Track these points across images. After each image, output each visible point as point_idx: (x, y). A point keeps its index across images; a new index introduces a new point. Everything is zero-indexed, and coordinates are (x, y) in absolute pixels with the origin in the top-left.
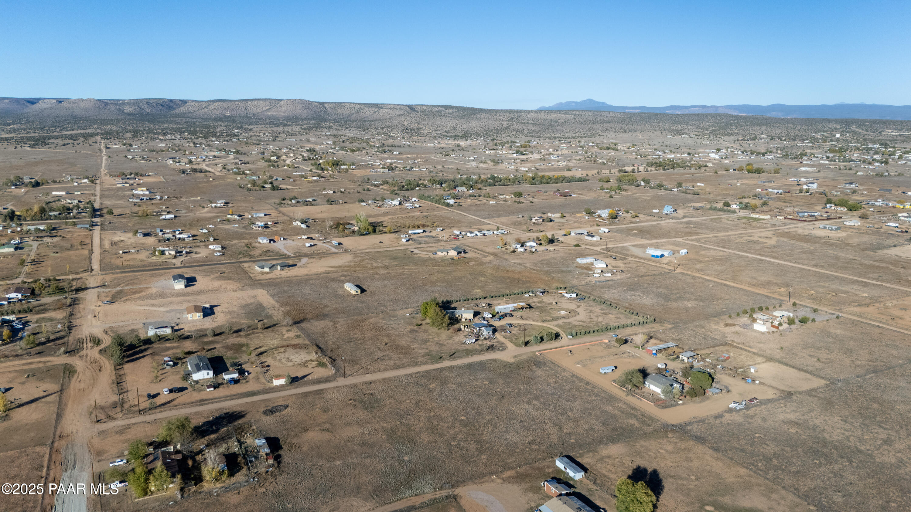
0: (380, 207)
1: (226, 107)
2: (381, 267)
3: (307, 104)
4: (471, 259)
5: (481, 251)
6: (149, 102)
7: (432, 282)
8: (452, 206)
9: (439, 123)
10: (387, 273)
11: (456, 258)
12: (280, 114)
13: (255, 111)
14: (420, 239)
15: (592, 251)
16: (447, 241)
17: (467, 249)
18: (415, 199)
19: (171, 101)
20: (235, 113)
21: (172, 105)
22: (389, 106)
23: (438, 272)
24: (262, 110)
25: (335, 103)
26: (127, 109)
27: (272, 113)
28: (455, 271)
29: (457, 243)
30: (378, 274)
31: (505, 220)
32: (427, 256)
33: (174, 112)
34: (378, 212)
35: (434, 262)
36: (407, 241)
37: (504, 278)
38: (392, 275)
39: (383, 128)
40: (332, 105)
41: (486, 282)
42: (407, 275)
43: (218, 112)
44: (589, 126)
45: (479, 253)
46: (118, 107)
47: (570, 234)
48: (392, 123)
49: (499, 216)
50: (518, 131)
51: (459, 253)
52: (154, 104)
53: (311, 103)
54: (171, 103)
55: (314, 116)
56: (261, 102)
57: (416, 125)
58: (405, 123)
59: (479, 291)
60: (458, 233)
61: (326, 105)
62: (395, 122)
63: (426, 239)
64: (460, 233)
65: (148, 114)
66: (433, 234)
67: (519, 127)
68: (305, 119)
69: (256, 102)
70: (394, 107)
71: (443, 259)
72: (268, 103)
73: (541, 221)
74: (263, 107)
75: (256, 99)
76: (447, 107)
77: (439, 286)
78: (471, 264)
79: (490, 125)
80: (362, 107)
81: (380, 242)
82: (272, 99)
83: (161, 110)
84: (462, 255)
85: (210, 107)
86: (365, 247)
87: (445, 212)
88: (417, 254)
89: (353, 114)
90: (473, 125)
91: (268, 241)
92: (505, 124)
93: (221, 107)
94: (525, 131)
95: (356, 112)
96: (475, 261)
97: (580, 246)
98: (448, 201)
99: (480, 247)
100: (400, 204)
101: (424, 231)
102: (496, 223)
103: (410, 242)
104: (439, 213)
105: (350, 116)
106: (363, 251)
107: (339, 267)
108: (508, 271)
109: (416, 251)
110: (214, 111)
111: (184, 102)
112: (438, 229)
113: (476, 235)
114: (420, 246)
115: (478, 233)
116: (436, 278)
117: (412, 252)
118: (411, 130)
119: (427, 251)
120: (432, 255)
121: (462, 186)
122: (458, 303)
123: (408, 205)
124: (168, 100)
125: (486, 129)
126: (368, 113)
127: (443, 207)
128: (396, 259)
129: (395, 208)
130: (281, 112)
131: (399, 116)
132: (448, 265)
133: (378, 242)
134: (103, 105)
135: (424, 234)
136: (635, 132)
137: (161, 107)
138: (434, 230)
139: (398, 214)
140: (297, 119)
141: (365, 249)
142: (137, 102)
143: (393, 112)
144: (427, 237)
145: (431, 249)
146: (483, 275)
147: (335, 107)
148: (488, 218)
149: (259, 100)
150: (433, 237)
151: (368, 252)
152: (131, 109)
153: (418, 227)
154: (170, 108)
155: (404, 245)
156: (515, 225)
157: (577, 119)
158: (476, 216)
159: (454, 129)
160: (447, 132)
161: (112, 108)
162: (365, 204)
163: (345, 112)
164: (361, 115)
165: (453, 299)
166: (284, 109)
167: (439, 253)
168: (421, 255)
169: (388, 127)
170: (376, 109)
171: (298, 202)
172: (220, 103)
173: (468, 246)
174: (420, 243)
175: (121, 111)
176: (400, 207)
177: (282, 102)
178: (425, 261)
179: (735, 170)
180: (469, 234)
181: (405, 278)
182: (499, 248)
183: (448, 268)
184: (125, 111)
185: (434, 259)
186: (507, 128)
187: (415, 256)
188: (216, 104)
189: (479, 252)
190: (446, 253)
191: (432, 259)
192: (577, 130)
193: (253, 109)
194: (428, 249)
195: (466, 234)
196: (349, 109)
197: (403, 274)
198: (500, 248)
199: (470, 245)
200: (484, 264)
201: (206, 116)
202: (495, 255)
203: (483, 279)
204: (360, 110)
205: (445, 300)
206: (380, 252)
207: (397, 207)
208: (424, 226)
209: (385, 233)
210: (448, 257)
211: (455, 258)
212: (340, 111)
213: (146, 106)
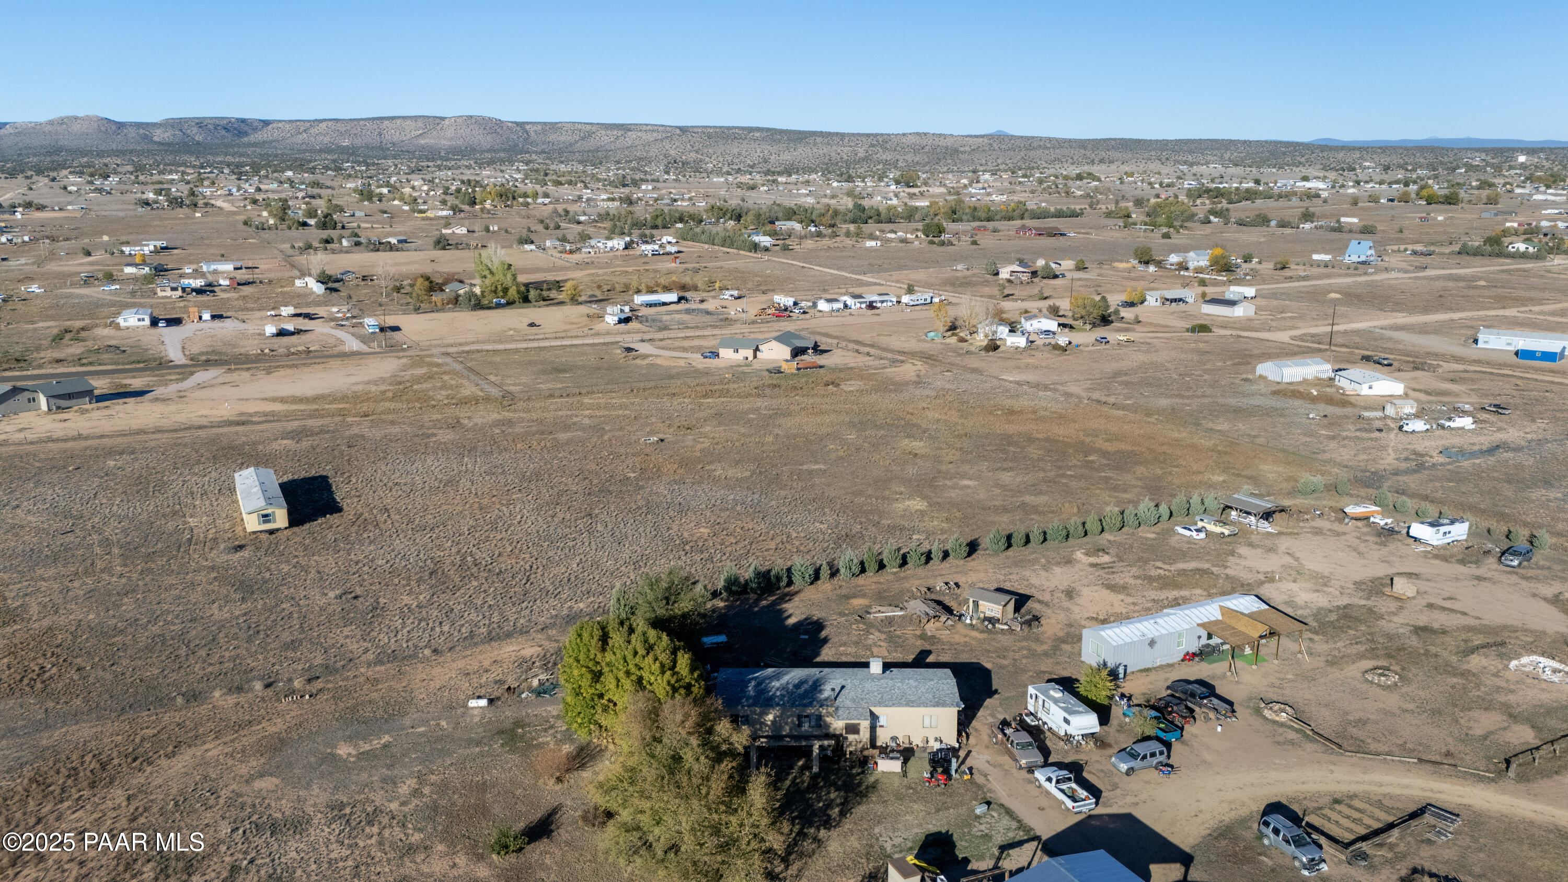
0: (571, 252)
1: (343, 130)
2: (487, 399)
3: (493, 126)
4: (848, 372)
5: (872, 346)
6: (200, 123)
7: (686, 463)
8: (767, 249)
9: (736, 151)
10: (498, 423)
11: (790, 367)
12: (444, 142)
13: (396, 137)
14: (665, 318)
15: (1268, 344)
16: (753, 322)
17: (824, 343)
18: (670, 239)
19: (243, 121)
20: (358, 142)
21: (244, 127)
22: (644, 128)
23: (720, 417)
24: (408, 137)
25: (545, 123)
26: (159, 135)
27: (427, 141)
28: (787, 414)
29: (787, 326)
30: (456, 425)
31: (919, 275)
32: (682, 363)
33: (245, 139)
34: (560, 263)
35: (704, 380)
36: (620, 321)
37: (1008, 439)
38: (518, 429)
39: (631, 161)
40: (539, 127)
41: (938, 460)
42: (583, 429)
43: (327, 140)
44: (1022, 154)
45: (868, 354)
46: (141, 131)
47: (1142, 302)
48: (647, 152)
49: (900, 268)
50: (886, 163)
51: (798, 352)
52: (211, 127)
53: (499, 123)
54: (242, 125)
55: (506, 146)
56: (409, 122)
57: (693, 155)
58: (672, 152)
59: (917, 504)
60: (789, 301)
61: (528, 127)
62: (654, 152)
63: (686, 317)
64: (795, 304)
65: (198, 143)
66: (710, 305)
67: (888, 156)
68: (488, 151)
69: (398, 122)
70: (653, 128)
71: (738, 373)
72: (420, 124)
73: (1025, 278)
74: (411, 132)
75: (399, 117)
76: (751, 130)
77: (716, 480)
78: (848, 387)
79: (833, 154)
80: (594, 129)
81: (532, 325)
82: (428, 117)
83: (224, 137)
84: (809, 358)
85: (312, 131)
86: (470, 337)
87: (745, 260)
88: (645, 357)
89: (576, 142)
90: (801, 154)
91: (147, 322)
92: (861, 153)
93: (334, 131)
94: (900, 164)
95: (583, 139)
96: (861, 377)
97: (1210, 331)
98: (756, 239)
99: (866, 337)
100: (627, 247)
101: (680, 299)
102: (897, 282)
103: (633, 325)
104: (730, 264)
105: (571, 145)
106: (450, 350)
107: (316, 399)
108: (1011, 412)
109: (644, 348)
110: (320, 138)
111: (266, 123)
112: (727, 294)
113: (846, 306)
114: (660, 335)
115: (850, 301)
116: (707, 443)
117: (629, 350)
118: (683, 164)
119: (685, 349)
120: (697, 361)
121: (789, 219)
122: (825, 586)
123: (648, 248)
124: (237, 119)
125: (826, 161)
126: (604, 139)
127: (742, 252)
128: (564, 371)
129: (611, 254)
130: (443, 140)
131: (662, 140)
132: (759, 391)
133: (524, 326)
134: (114, 128)
135: (683, 306)
136: (1111, 162)
137: (223, 132)
138: (714, 297)
139: (619, 266)
140: (473, 150)
141: (467, 344)
142: (177, 124)
143: (650, 137)
144: (688, 311)
145: (697, 342)
146: (911, 429)
147: (544, 131)
148: (871, 272)
149: (404, 118)
150: (708, 313)
151: (467, 352)
152: (166, 135)
153: (667, 289)
154: (241, 134)
155: (608, 333)
156: (953, 285)
157: (995, 145)
158: (837, 269)
159: (766, 161)
160: (752, 167)
161: (132, 132)
162: (533, 247)
163: (563, 139)
164: (591, 143)
165: (800, 563)
166: (450, 133)
167: (727, 354)
168: (658, 361)
169: (640, 159)
170: (620, 133)
171: (358, 244)
172: (330, 123)
173: (827, 335)
174: (665, 328)
175: (147, 138)
176: (626, 252)
177: (447, 122)
178: (671, 377)
179: (1392, 200)
180: (823, 306)
181: (568, 442)
182: (936, 339)
183: (759, 403)
184: (156, 139)
185: (707, 373)
186: (866, 159)
187: (638, 361)
188: (324, 125)
189: (867, 349)
190: (749, 353)
191: (697, 371)
192: (999, 161)
193: (392, 134)
194: (687, 343)
195: (815, 305)
196: (570, 133)
197: (566, 428)
198: (939, 340)
199: (831, 331)
200: (899, 386)
201: (304, 147)
202: (927, 358)
203: (917, 445)
204: (590, 134)
205: (747, 574)
206: (517, 351)
207: (619, 253)
208: (684, 287)
209: (561, 303)
210: (756, 365)
211: (785, 367)
212: (553, 137)
213: (195, 130)
